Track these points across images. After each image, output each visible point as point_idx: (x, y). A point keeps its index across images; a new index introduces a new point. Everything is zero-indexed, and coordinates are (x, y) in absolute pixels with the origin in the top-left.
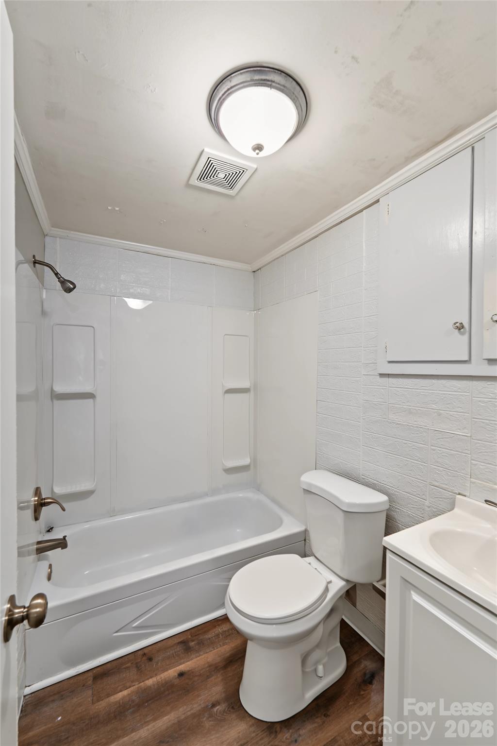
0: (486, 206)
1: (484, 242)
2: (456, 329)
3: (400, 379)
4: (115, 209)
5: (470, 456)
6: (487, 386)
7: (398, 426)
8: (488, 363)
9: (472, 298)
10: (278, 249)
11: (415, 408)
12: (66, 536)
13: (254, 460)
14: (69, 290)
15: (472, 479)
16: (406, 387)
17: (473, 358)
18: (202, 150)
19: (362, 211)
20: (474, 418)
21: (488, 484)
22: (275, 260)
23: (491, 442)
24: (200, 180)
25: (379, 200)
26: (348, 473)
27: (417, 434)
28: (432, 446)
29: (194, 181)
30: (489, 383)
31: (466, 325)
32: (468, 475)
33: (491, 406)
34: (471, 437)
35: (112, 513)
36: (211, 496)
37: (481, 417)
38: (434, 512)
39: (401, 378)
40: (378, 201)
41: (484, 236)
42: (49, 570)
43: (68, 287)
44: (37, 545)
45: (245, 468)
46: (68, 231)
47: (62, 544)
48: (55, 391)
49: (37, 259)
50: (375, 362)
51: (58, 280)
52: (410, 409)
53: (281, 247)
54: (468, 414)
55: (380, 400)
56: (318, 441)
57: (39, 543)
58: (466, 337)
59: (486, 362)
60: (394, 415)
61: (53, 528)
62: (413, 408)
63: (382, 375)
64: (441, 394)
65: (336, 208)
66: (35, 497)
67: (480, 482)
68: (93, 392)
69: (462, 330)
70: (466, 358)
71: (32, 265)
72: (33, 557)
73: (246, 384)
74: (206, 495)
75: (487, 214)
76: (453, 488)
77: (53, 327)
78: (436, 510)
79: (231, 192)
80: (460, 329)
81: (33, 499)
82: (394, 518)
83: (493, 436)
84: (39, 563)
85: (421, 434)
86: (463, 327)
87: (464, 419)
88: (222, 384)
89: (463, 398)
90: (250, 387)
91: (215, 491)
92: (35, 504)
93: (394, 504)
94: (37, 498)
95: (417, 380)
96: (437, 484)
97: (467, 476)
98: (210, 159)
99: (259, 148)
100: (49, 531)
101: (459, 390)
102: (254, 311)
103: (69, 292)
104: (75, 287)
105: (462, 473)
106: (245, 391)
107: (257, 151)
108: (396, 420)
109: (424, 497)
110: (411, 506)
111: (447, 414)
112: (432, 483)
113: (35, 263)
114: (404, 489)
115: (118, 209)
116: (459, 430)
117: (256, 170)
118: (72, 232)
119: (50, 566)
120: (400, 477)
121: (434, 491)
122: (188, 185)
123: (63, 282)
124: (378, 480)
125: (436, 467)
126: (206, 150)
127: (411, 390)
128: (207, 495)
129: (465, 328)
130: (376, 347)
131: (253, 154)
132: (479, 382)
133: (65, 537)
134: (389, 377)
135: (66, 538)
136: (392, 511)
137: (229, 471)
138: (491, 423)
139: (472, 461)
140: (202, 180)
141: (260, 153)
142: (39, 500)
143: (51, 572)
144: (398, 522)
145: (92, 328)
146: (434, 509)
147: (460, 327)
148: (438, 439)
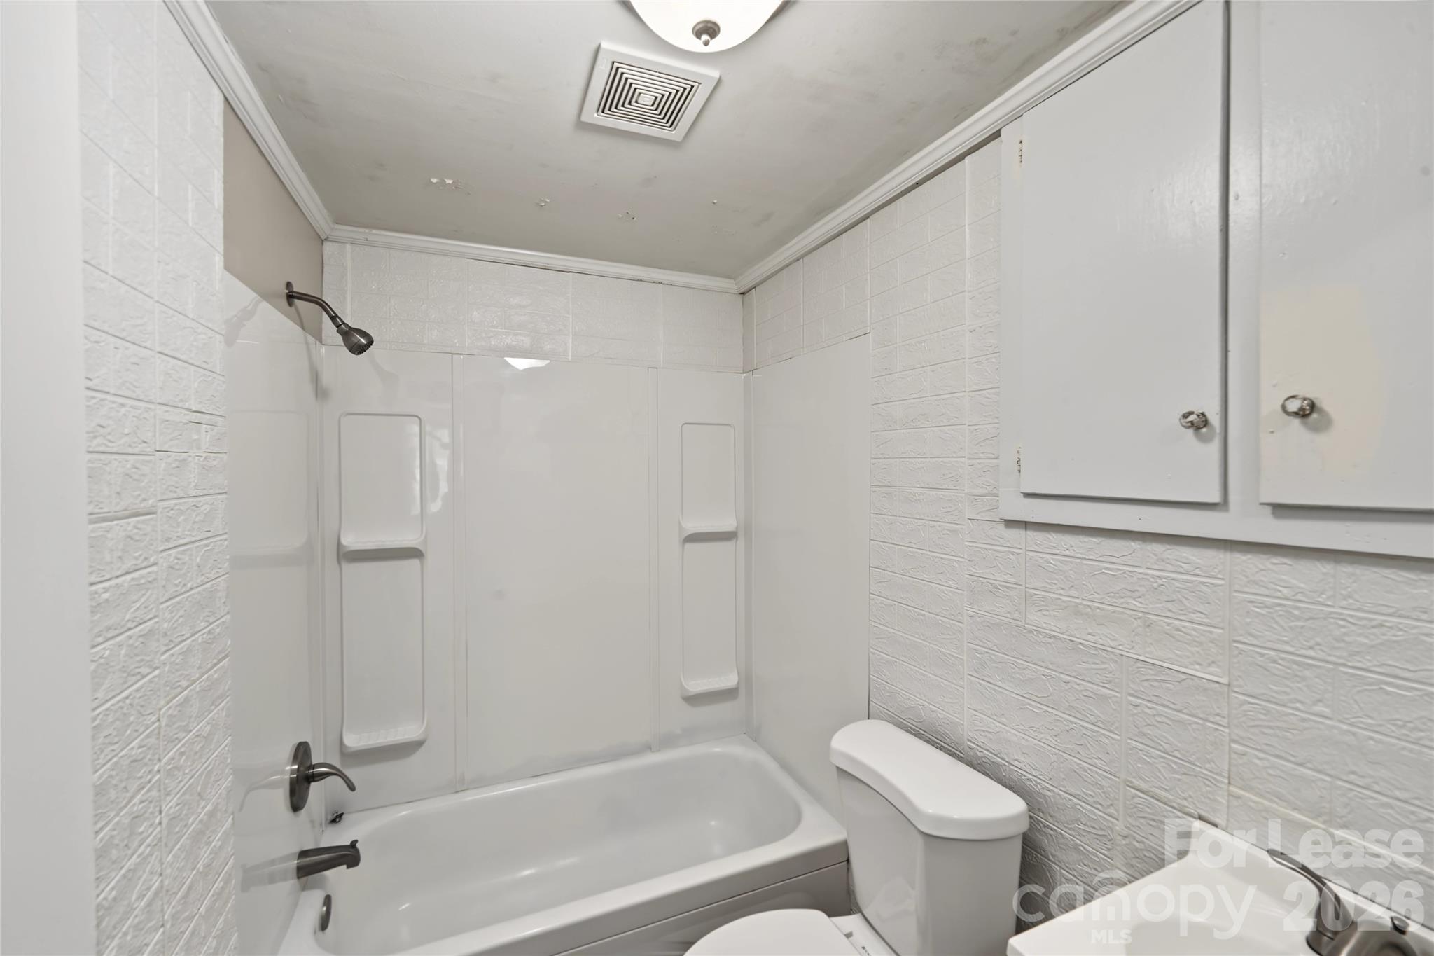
0: (1265, 131)
1: (1261, 218)
2: (1189, 427)
3: (1053, 534)
4: (445, 182)
5: (1227, 730)
6: (1274, 567)
7: (1050, 640)
8: (1273, 513)
9: (1231, 355)
10: (787, 246)
11: (1089, 603)
12: (356, 841)
13: (747, 678)
14: (358, 349)
15: (1232, 788)
16: (1067, 553)
17: (1233, 497)
18: (595, 46)
19: (963, 159)
20: (1235, 641)
21: (1274, 806)
22: (782, 269)
23: (1284, 706)
24: (603, 112)
25: (1000, 130)
26: (936, 732)
27: (1095, 663)
28: (1131, 695)
29: (592, 115)
30: (1275, 560)
31: (1215, 419)
32: (1224, 777)
33: (1280, 616)
34: (1229, 685)
35: (459, 786)
36: (658, 751)
37: (1255, 642)
38: (1137, 849)
39: (1054, 532)
40: (997, 135)
41: (1261, 204)
42: (325, 909)
43: (357, 342)
44: (298, 859)
45: (728, 694)
46: (367, 231)
47: (349, 856)
48: (345, 547)
49: (295, 290)
50: (995, 491)
51: (336, 329)
52: (1077, 604)
53: (794, 241)
54: (1221, 631)
55: (1006, 577)
56: (873, 654)
57: (303, 854)
58: (1214, 447)
59: (1269, 510)
60: (1039, 613)
61: (342, 814)
62: (1085, 602)
63: (1010, 523)
64: (1153, 576)
65: (905, 154)
66: (293, 763)
67: (1256, 799)
68: (417, 547)
69: (1204, 430)
70: (1215, 497)
71: (284, 302)
72: (292, 883)
73: (728, 524)
74: (648, 748)
75: (1266, 149)
76: (1185, 803)
77: (340, 418)
78: (1142, 846)
79: (674, 134)
80: (1198, 428)
81: (288, 768)
82: (1041, 848)
83: (1288, 690)
84: (305, 893)
85: (1106, 666)
86: (1206, 423)
87: (1212, 642)
88: (680, 523)
89: (1207, 589)
90: (737, 528)
91: (667, 742)
92: (291, 778)
93: (1041, 814)
94: (296, 767)
95: (1094, 540)
96: (1143, 786)
97: (1221, 779)
98: (616, 65)
99: (708, 30)
100: (334, 821)
101: (1197, 572)
102: (744, 373)
103: (360, 353)
104: (370, 343)
105: (1207, 770)
106: (728, 536)
107: (705, 37)
108: (1044, 625)
109: (1111, 810)
110: (1082, 827)
111: (1168, 624)
112: (1132, 782)
113: (291, 296)
114: (1065, 787)
115: (450, 182)
116: (1197, 667)
117: (719, 81)
118: (374, 231)
119: (328, 901)
120: (1054, 758)
121: (1136, 800)
122: (583, 126)
123: (347, 333)
124: (1005, 757)
125: (1141, 746)
126: (605, 45)
127: (1079, 561)
128: (651, 749)
129: (1213, 428)
130: (997, 458)
131: (696, 45)
132: (1249, 556)
133: (354, 844)
134: (1026, 529)
135: (358, 845)
136: (1040, 831)
137: (694, 700)
138: (1283, 659)
139: (1234, 745)
140: (606, 111)
141: (712, 42)
142: (302, 769)
143: (328, 912)
144: (1051, 858)
145: (416, 419)
146: (1135, 843)
147: (1198, 424)
148: (1147, 680)
